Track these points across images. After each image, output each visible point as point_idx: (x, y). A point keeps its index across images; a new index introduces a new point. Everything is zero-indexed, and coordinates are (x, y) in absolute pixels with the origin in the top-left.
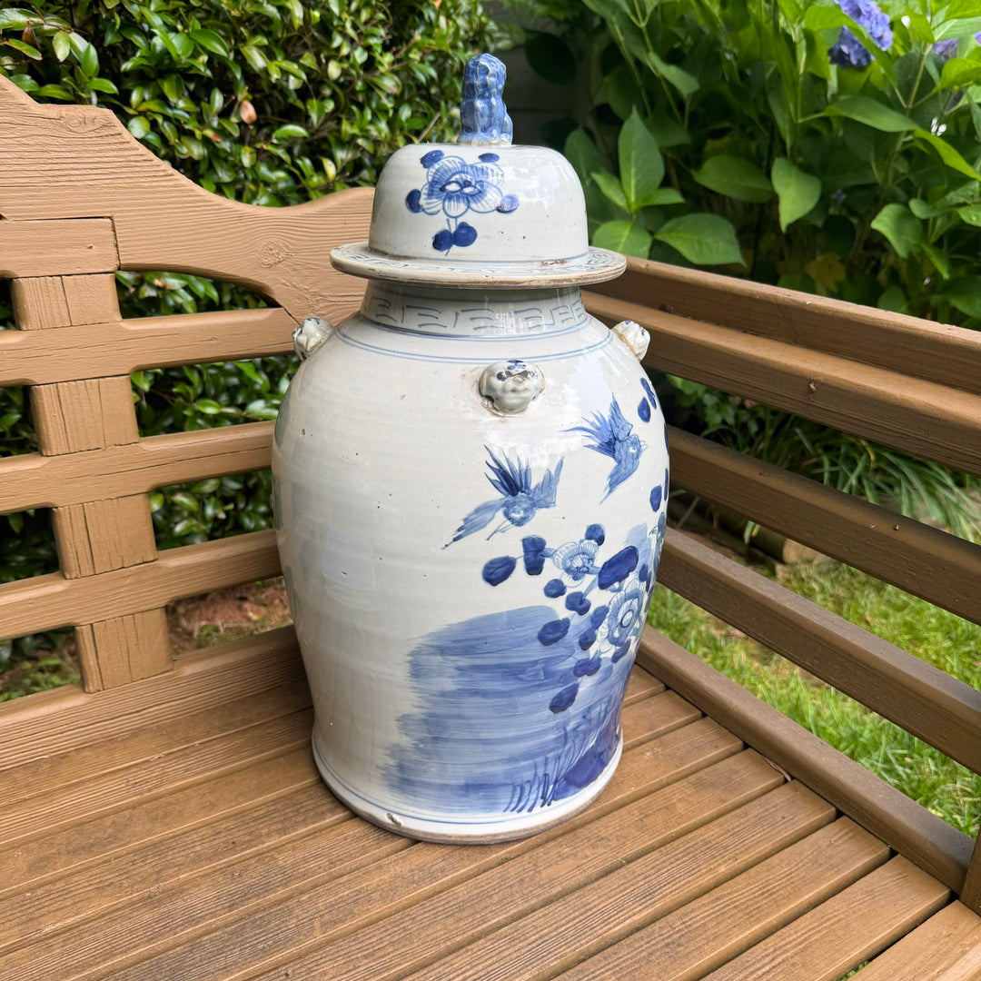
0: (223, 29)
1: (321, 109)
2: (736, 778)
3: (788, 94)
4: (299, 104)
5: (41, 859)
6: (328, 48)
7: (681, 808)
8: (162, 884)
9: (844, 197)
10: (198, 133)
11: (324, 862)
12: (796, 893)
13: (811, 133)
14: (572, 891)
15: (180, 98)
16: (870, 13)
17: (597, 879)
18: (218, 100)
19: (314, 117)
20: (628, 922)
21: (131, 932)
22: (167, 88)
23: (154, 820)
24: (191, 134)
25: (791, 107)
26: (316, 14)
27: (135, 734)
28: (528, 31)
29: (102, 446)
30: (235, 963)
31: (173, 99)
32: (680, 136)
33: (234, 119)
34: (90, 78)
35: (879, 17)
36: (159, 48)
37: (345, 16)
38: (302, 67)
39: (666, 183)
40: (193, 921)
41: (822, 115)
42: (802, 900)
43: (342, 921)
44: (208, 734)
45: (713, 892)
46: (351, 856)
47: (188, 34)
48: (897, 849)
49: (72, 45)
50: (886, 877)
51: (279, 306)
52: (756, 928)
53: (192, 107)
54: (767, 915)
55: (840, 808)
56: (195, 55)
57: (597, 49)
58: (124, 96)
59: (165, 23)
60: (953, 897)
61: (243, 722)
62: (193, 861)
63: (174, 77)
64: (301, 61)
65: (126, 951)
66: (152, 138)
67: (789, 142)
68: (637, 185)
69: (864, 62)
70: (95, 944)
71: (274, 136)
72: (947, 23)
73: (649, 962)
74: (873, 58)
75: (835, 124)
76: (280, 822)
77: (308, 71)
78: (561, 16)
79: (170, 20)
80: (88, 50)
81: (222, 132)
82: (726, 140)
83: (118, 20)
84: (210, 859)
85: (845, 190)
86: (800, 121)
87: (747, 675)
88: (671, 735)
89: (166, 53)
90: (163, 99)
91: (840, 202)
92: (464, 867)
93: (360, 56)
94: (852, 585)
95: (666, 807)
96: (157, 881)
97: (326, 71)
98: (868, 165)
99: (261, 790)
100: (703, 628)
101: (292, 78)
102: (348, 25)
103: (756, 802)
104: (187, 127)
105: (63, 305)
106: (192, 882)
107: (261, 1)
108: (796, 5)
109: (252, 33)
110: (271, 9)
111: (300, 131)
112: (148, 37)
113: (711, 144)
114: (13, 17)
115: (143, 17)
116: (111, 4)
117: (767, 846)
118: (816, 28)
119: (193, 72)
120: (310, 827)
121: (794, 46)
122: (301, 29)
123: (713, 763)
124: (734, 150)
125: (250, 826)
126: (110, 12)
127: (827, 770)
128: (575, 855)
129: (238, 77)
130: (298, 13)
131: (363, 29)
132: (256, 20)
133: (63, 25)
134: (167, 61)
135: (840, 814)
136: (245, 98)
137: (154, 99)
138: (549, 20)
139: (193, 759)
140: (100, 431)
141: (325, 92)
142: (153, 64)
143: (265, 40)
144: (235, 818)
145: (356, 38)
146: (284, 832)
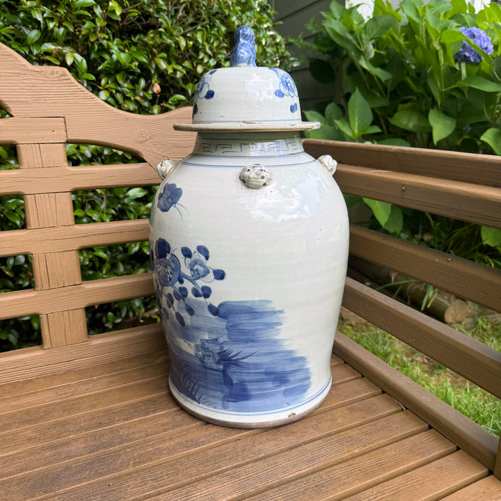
0: (147, 51)
1: (193, 88)
2: (374, 407)
3: (437, 78)
4: (184, 86)
5: (5, 425)
6: (197, 58)
7: (340, 420)
8: (59, 440)
9: (470, 129)
10: (132, 98)
11: (143, 434)
12: (395, 465)
13: (450, 97)
14: (270, 456)
15: (124, 83)
16: (480, 37)
17: (286, 451)
18: (143, 83)
19: (190, 92)
20: (297, 473)
21: (38, 460)
22: (119, 78)
23: (64, 411)
24: (129, 99)
25: (439, 83)
26: (191, 43)
27: (67, 372)
28: (309, 58)
29: (56, 225)
30: (85, 478)
31: (121, 82)
32: (383, 102)
33: (150, 92)
34: (83, 73)
35: (485, 38)
36: (115, 59)
37: (205, 44)
38: (183, 67)
39: (373, 123)
40: (69, 457)
41: (454, 86)
42: (400, 469)
43: (144, 462)
44: (102, 374)
45: (348, 462)
46: (157, 433)
47: (130, 54)
48: (460, 447)
49: (74, 58)
50: (452, 460)
51: (146, 162)
52: (369, 481)
53: (131, 87)
54: (377, 475)
55: (431, 424)
56: (132, 62)
57: (345, 65)
58: (99, 81)
59: (119, 49)
60: (490, 473)
61: (121, 370)
62: (78, 430)
63: (122, 73)
64: (184, 65)
65: (33, 469)
66: (111, 100)
67: (439, 103)
68: (358, 125)
69: (478, 60)
71: (170, 100)
73: (304, 493)
74: (483, 58)
75: (466, 92)
76: (127, 415)
77: (188, 71)
78: (325, 50)
79: (121, 47)
81: (144, 98)
82: (408, 104)
83: (96, 47)
84: (87, 430)
85: (471, 125)
86: (444, 90)
87: (419, 380)
88: (342, 385)
89: (118, 62)
90: (116, 82)
91: (468, 131)
92: (215, 441)
93: (213, 62)
94: (484, 335)
96: (58, 438)
97: (196, 70)
98: (483, 113)
99: (120, 400)
100: (398, 356)
101: (178, 72)
102: (207, 48)
104: (127, 95)
105: (39, 158)
106: (75, 440)
107: (164, 37)
108: (437, 32)
109: (159, 52)
110: (169, 41)
111: (182, 97)
112: (111, 54)
113: (401, 106)
114: (49, 46)
115: (108, 46)
116: (92, 39)
117: (385, 441)
118: (448, 42)
119: (131, 70)
120: (141, 418)
121: (437, 52)
122: (184, 51)
123: (362, 399)
124: (413, 109)
125: (111, 416)
126: (92, 43)
127: (424, 403)
128: (276, 439)
129: (153, 72)
130: (183, 43)
131: (215, 50)
132: (162, 46)
133: (72, 50)
134: (119, 66)
135: (430, 427)
136: (156, 82)
137: (112, 83)
138: (320, 53)
139: (91, 385)
140: (55, 219)
141: (196, 80)
142: (113, 67)
143: (165, 55)
144: (104, 412)
145: (212, 55)
146: (127, 419)
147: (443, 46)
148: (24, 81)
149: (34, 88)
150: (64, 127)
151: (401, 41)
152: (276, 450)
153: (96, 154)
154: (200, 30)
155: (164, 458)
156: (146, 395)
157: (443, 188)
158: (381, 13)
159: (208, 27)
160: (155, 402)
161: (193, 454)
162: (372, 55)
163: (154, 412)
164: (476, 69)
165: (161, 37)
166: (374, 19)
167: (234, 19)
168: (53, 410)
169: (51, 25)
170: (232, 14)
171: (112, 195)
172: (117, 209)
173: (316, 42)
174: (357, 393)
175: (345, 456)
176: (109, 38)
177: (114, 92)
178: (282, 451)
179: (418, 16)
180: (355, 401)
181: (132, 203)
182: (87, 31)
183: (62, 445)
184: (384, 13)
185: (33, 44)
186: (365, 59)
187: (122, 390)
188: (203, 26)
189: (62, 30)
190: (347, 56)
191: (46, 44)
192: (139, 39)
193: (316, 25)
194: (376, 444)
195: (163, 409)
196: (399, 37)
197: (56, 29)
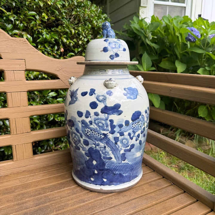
0: (58, 34)
1: (78, 50)
2: (160, 184)
3: (178, 47)
4: (73, 49)
6: (79, 38)
7: (146, 190)
9: (192, 68)
10: (52, 54)
11: (60, 198)
12: (172, 208)
13: (184, 55)
14: (116, 206)
15: (48, 47)
16: (195, 31)
17: (123, 203)
18: (56, 47)
19: (76, 52)
20: (129, 213)
21: (12, 210)
22: (46, 45)
23: (23, 188)
24: (50, 54)
25: (179, 50)
26: (77, 31)
27: (24, 171)
29: (20, 106)
31: (47, 47)
32: (156, 58)
33: (59, 51)
34: (30, 43)
35: (197, 32)
36: (44, 37)
37: (83, 32)
38: (74, 41)
39: (152, 66)
40: (27, 208)
41: (186, 51)
42: (173, 210)
43: (61, 210)
44: (39, 172)
45: (151, 207)
46: (66, 197)
47: (51, 35)
48: (198, 200)
49: (27, 37)
50: (195, 206)
51: (59, 79)
53: (51, 49)
55: (185, 190)
56: (52, 39)
57: (140, 43)
58: (37, 46)
59: (46, 33)
60: (212, 210)
61: (47, 170)
62: (30, 197)
63: (47, 43)
67: (179, 57)
68: (146, 67)
69: (195, 41)
70: (3, 212)
71: (68, 55)
72: (211, 31)
74: (196, 40)
75: (190, 53)
76: (52, 189)
77: (76, 43)
78: (131, 36)
79: (47, 32)
80: (30, 38)
81: (57, 54)
82: (166, 59)
83: (37, 32)
84: (34, 196)
85: (193, 67)
86: (181, 52)
88: (146, 175)
89: (46, 38)
90: (45, 47)
92: (92, 200)
93: (86, 40)
95: (142, 189)
96: (21, 200)
97: (79, 43)
98: (197, 62)
99: (49, 183)
101: (71, 43)
102: (83, 34)
103: (164, 189)
104: (50, 53)
105: (14, 77)
106: (29, 201)
107: (65, 29)
108: (178, 29)
109: (63, 35)
110: (68, 30)
111: (73, 54)
112: (43, 35)
113: (163, 59)
114: (16, 31)
115: (42, 32)
116: (35, 29)
117: (166, 198)
118: (183, 33)
119: (51, 42)
120: (58, 191)
121: (178, 37)
122: (74, 35)
123: (155, 181)
124: (168, 60)
125: (44, 190)
126: (35, 30)
127: (181, 181)
128: (119, 199)
129: (60, 43)
130: (73, 31)
131: (87, 35)
132: (64, 32)
133: (26, 33)
134: (46, 40)
135: (185, 192)
136: (62, 47)
137: (43, 47)
138: (129, 37)
139: (35, 177)
140: (20, 103)
141: (79, 47)
142: (43, 40)
143: (66, 36)
144: (41, 188)
145: (85, 36)
146: (52, 191)
147: (181, 34)
148: (8, 44)
149: (12, 47)
150: (25, 64)
151: (163, 33)
152: (119, 203)
153: (35, 77)
154: (80, 26)
155: (69, 208)
156: (60, 181)
157: (188, 88)
158: (154, 21)
159: (84, 25)
160: (64, 184)
161: (82, 206)
162: (151, 38)
163: (63, 188)
164: (194, 44)
165: (64, 28)
166: (152, 24)
167: (94, 22)
168: (18, 188)
169: (17, 22)
170: (93, 20)
171: (42, 95)
172: (44, 101)
173: (127, 33)
174: (152, 178)
175: (149, 205)
176: (42, 28)
177: (44, 51)
178: (121, 204)
179: (170, 22)
180: (152, 182)
181: (50, 99)
182: (33, 25)
183: (23, 203)
184: (156, 21)
185: (9, 30)
186: (148, 40)
187: (49, 179)
188: (81, 25)
189: (22, 25)
190: (140, 38)
191: (15, 30)
192: (54, 29)
193: (127, 26)
194: (162, 200)
195: (68, 187)
196: (162, 31)
197: (19, 24)
